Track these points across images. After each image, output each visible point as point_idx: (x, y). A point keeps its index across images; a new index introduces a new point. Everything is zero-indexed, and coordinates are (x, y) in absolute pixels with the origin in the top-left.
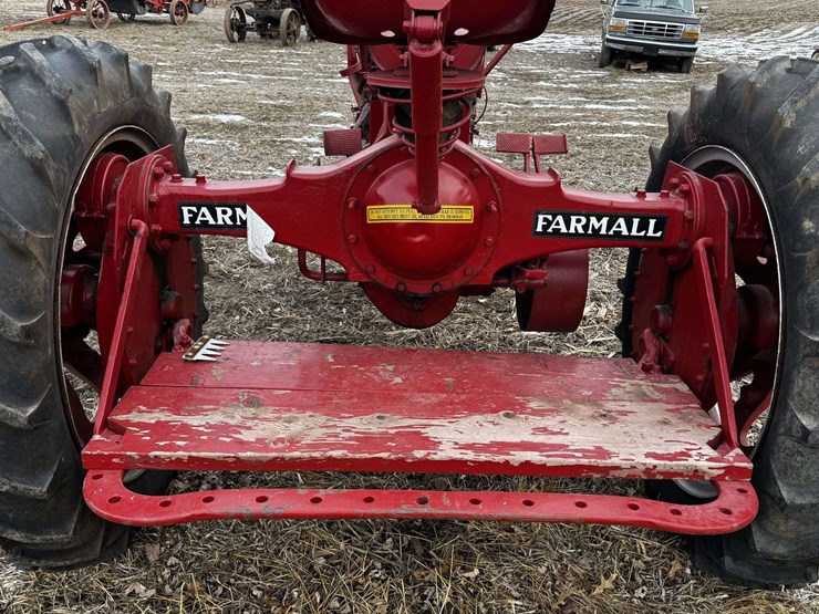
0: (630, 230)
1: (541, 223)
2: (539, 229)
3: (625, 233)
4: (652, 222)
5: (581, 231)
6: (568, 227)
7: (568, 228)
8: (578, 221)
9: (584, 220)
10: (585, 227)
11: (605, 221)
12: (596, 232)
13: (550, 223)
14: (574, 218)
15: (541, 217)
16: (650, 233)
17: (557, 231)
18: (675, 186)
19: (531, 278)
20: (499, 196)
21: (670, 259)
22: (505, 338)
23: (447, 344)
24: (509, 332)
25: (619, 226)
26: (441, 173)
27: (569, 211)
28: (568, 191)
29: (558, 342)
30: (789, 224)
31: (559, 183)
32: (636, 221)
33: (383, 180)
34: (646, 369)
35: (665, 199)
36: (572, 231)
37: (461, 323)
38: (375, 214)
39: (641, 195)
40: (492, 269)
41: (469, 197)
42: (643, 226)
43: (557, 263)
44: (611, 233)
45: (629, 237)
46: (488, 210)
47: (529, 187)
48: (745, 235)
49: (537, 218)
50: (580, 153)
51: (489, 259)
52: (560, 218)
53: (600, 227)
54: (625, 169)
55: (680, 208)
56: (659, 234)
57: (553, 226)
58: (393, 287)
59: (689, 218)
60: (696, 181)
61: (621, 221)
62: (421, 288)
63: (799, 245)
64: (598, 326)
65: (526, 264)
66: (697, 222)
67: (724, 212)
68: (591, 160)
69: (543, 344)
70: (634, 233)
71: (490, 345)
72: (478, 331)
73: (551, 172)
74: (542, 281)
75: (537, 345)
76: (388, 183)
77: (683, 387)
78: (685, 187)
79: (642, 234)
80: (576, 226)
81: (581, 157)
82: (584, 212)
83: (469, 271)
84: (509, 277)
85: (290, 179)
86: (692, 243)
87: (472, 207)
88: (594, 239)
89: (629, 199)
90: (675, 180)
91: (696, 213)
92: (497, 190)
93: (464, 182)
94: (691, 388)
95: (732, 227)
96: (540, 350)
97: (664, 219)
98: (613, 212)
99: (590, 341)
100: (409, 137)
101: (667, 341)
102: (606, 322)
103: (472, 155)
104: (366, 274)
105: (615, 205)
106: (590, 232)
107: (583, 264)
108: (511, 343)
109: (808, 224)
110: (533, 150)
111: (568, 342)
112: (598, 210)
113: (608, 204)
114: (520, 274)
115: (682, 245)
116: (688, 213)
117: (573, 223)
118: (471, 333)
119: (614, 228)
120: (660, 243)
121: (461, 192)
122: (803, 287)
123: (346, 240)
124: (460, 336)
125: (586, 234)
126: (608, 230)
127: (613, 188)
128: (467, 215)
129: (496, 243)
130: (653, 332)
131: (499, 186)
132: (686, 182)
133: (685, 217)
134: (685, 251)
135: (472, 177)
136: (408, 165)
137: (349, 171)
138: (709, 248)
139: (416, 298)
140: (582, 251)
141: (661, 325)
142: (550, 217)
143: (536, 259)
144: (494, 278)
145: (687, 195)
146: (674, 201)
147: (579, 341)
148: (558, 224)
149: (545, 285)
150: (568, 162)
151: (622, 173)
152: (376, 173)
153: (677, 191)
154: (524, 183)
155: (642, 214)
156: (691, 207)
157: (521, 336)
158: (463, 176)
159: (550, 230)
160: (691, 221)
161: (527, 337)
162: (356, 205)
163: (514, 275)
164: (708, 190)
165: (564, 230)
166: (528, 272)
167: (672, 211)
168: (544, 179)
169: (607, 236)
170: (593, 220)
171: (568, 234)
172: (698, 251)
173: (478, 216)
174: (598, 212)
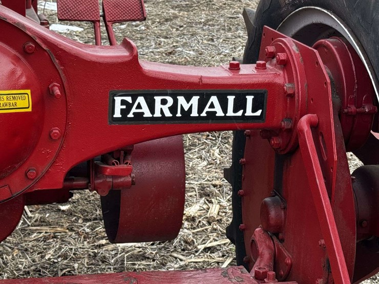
0: (225, 109)
1: (118, 107)
2: (118, 114)
3: (220, 113)
4: (250, 99)
5: (168, 114)
6: (152, 109)
7: (152, 111)
8: (164, 102)
9: (170, 101)
10: (173, 109)
11: (195, 100)
12: (186, 114)
13: (129, 106)
14: (158, 99)
15: (118, 100)
16: (249, 113)
17: (139, 116)
18: (272, 56)
19: (114, 177)
20: (63, 75)
21: (276, 141)
22: (95, 255)
23: (19, 270)
24: (100, 246)
25: (212, 106)
27: (151, 90)
28: (148, 66)
29: (163, 252)
31: (135, 58)
32: (231, 99)
34: (260, 278)
35: (262, 72)
36: (157, 114)
37: (37, 240)
39: (234, 67)
40: (63, 168)
41: (24, 79)
42: (240, 104)
43: (146, 155)
44: (204, 114)
45: (225, 118)
46: (50, 93)
47: (100, 63)
48: (353, 108)
49: (114, 101)
50: (176, 17)
51: (58, 156)
52: (141, 100)
53: (191, 108)
54: (229, 35)
55: (279, 81)
56: (258, 113)
57: (134, 110)
59: (289, 92)
60: (294, 48)
61: (214, 99)
64: (209, 228)
65: (105, 159)
66: (299, 97)
67: (326, 83)
68: (190, 24)
69: (144, 257)
70: (230, 113)
71: (76, 266)
72: (60, 248)
73: (126, 44)
74: (129, 179)
75: (137, 259)
78: (282, 56)
79: (240, 113)
80: (162, 108)
81: (178, 22)
82: (169, 91)
83: (32, 173)
84: (87, 176)
86: (296, 122)
87: (28, 91)
90: (271, 49)
91: (296, 86)
92: (60, 68)
93: (16, 60)
95: (338, 100)
96: (141, 265)
97: (263, 95)
98: (203, 90)
99: (201, 247)
102: (219, 221)
103: (23, 26)
105: (205, 81)
106: (179, 115)
107: (178, 154)
108: (104, 260)
110: (104, 16)
111: (175, 251)
112: (186, 88)
113: (197, 81)
114: (99, 171)
115: (286, 124)
116: (287, 86)
117: (158, 106)
118: (51, 252)
119: (207, 109)
120: (261, 123)
121: (13, 73)
124: (36, 257)
125: (174, 118)
126: (200, 111)
127: (218, 58)
129: (64, 135)
131: (62, 64)
132: (283, 51)
133: (285, 92)
134: (290, 131)
135: (25, 53)
138: (314, 127)
140: (175, 138)
142: (129, 99)
143: (119, 151)
144: (66, 180)
145: (285, 65)
146: (272, 74)
147: (188, 247)
148: (139, 107)
149: (133, 183)
150: (163, 28)
151: (226, 39)
153: (275, 61)
154: (94, 59)
155: (237, 90)
156: (291, 80)
157: (115, 249)
158: (13, 52)
159: (131, 115)
160: (292, 96)
161: (123, 250)
163: (92, 173)
165: (147, 114)
166: (109, 169)
167: (270, 86)
168: (118, 53)
169: (199, 118)
170: (181, 100)
171: (153, 119)
172: (302, 131)
173: (38, 102)
174: (186, 90)
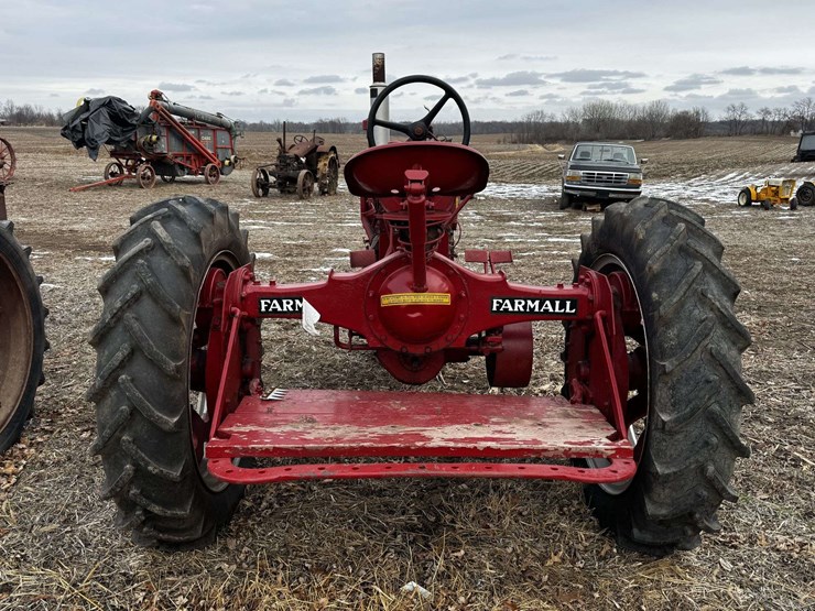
0: (554, 308)
1: (495, 305)
2: (494, 309)
3: (551, 310)
4: (568, 303)
5: (522, 309)
6: (513, 307)
8: (520, 303)
9: (523, 302)
10: (525, 307)
11: (537, 302)
12: (532, 310)
13: (501, 305)
14: (516, 301)
15: (495, 301)
16: (568, 311)
17: (506, 310)
18: (582, 280)
19: (493, 345)
20: (466, 287)
21: (584, 327)
25: (547, 306)
26: (428, 274)
27: (513, 296)
28: (511, 284)
30: (645, 296)
31: (505, 279)
32: (557, 303)
33: (391, 279)
34: (573, 403)
35: (576, 289)
36: (516, 309)
38: (387, 300)
39: (560, 286)
40: (465, 336)
41: (447, 288)
42: (563, 306)
44: (542, 310)
45: (554, 313)
46: (461, 296)
47: (488, 282)
48: (628, 309)
49: (493, 302)
51: (461, 331)
52: (507, 301)
53: (534, 307)
55: (585, 293)
56: (573, 311)
57: (503, 307)
58: (398, 350)
59: (591, 299)
60: (594, 275)
61: (548, 302)
62: (419, 351)
63: (651, 308)
66: (596, 302)
67: (610, 294)
70: (557, 310)
73: (501, 273)
76: (394, 281)
77: (596, 411)
78: (588, 280)
79: (562, 311)
80: (519, 306)
82: (523, 297)
83: (449, 338)
85: (331, 280)
86: (593, 314)
87: (449, 294)
88: (531, 315)
89: (552, 289)
90: (582, 277)
91: (596, 297)
92: (465, 284)
93: (444, 279)
94: (601, 411)
97: (576, 301)
98: (542, 297)
100: (408, 248)
101: (588, 385)
103: (447, 262)
104: (381, 342)
105: (543, 293)
106: (528, 310)
109: (655, 295)
110: (490, 260)
113: (539, 292)
115: (589, 317)
116: (590, 296)
117: (516, 305)
119: (544, 308)
120: (574, 316)
121: (442, 285)
122: (655, 333)
123: (367, 317)
125: (525, 312)
126: (540, 308)
128: (446, 300)
129: (466, 319)
130: (579, 380)
131: (466, 282)
132: (589, 277)
133: (588, 299)
134: (589, 320)
135: (448, 275)
136: (407, 269)
137: (368, 275)
138: (603, 318)
139: (415, 358)
141: (582, 374)
142: (501, 301)
144: (467, 344)
145: (589, 285)
146: (582, 290)
148: (506, 305)
152: (386, 275)
153: (584, 283)
154: (485, 280)
155: (561, 298)
156: (592, 293)
158: (443, 275)
159: (502, 310)
160: (592, 301)
162: (374, 295)
164: (601, 280)
165: (511, 309)
167: (581, 296)
168: (497, 277)
169: (539, 312)
170: (529, 302)
171: (514, 312)
172: (597, 320)
173: (453, 300)
174: (532, 297)
